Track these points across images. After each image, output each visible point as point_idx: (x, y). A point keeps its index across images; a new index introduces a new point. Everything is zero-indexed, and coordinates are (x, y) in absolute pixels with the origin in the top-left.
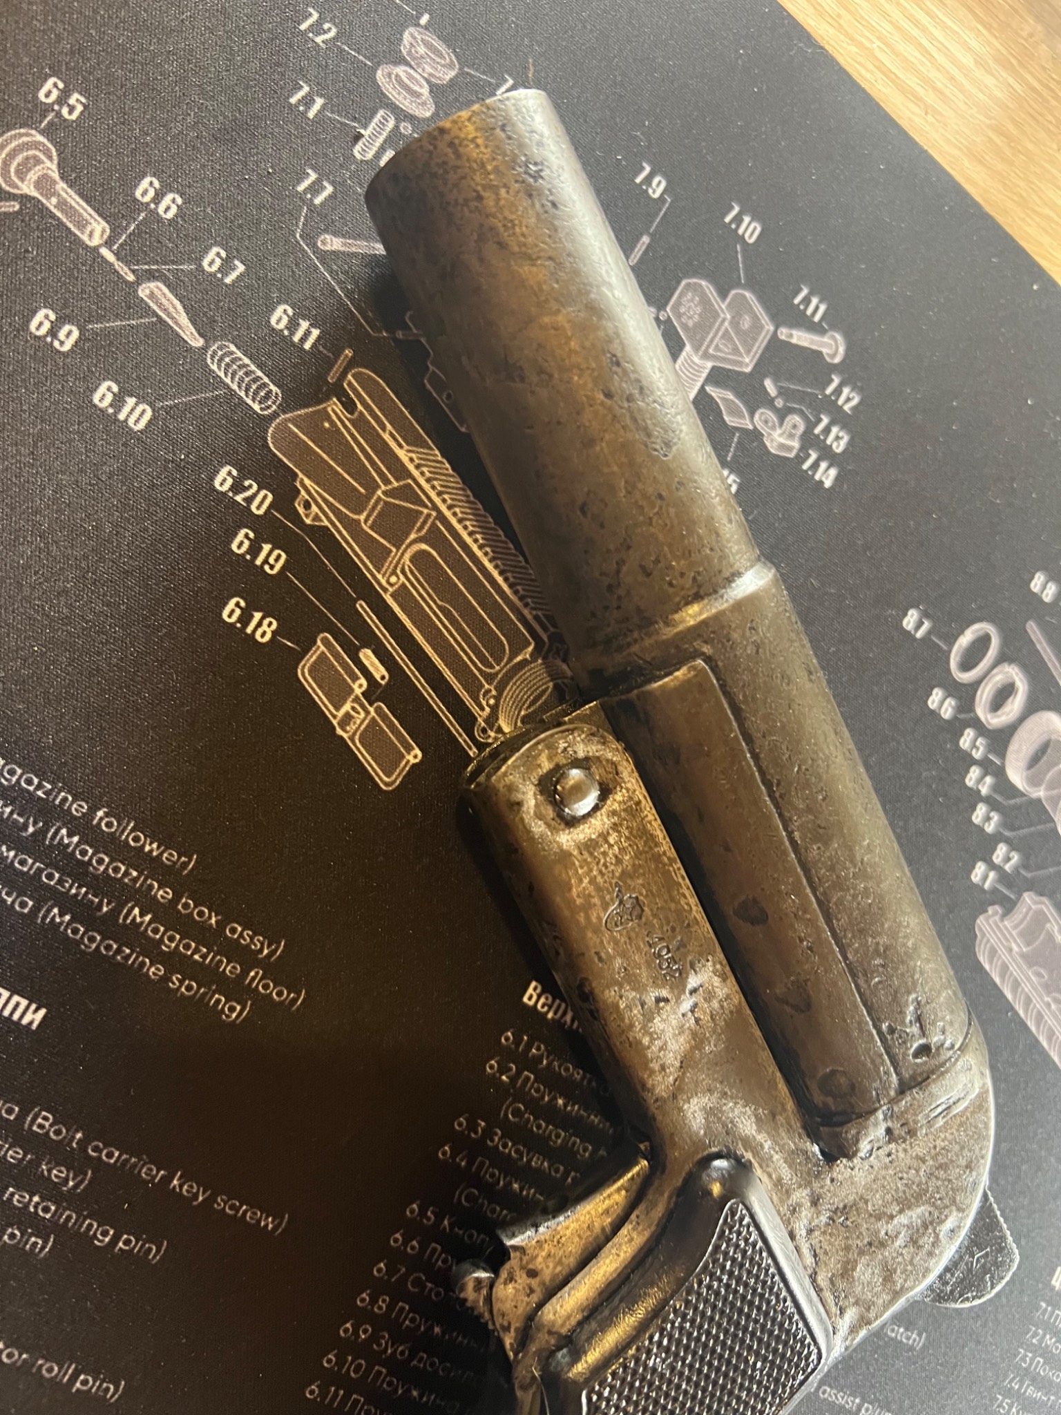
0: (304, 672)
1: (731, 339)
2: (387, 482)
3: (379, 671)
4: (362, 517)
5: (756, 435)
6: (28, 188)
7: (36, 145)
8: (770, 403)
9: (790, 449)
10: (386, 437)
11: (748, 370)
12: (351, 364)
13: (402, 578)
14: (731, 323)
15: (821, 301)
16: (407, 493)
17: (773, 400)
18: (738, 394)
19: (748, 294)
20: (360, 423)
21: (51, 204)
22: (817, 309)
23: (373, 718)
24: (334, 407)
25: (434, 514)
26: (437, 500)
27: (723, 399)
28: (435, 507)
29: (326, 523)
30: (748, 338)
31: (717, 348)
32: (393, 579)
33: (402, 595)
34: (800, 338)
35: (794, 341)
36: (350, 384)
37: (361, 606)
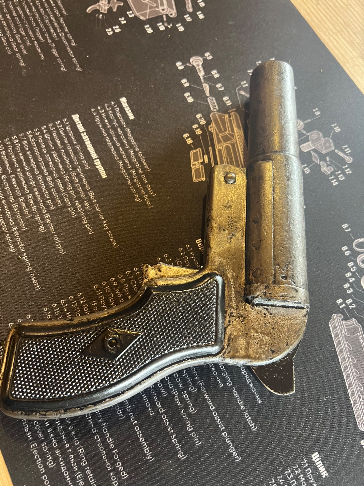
0: (192, 153)
1: (322, 146)
2: (229, 131)
3: (206, 161)
4: (220, 134)
5: (320, 166)
6: (195, 64)
7: (200, 60)
8: (326, 162)
9: (327, 173)
10: (234, 125)
11: (324, 153)
12: (234, 111)
13: (221, 148)
14: (323, 143)
15: (350, 150)
16: (232, 135)
17: (327, 162)
18: (318, 156)
19: (330, 140)
20: (230, 121)
21: (197, 68)
22: (348, 151)
23: (199, 168)
24: (227, 116)
25: (235, 141)
26: (237, 139)
27: (314, 155)
28: (236, 140)
29: (213, 132)
30: (326, 148)
31: (317, 146)
32: (220, 147)
33: (220, 151)
34: (341, 154)
35: (339, 154)
36: (232, 114)
37: (210, 148)
